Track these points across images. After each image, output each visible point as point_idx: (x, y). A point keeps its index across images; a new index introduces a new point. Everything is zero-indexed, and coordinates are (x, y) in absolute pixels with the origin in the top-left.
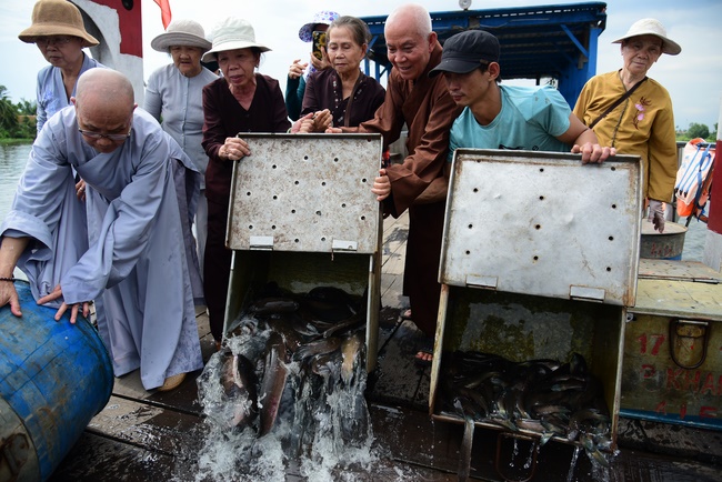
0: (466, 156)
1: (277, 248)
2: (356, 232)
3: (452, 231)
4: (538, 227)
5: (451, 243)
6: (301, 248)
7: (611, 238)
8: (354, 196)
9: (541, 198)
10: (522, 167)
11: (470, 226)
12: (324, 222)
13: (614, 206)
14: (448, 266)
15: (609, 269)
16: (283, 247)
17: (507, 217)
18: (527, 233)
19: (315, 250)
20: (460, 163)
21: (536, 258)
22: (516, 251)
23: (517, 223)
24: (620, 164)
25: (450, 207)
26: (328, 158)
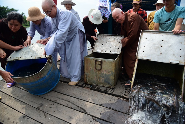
0: (144, 32)
1: (101, 52)
2: (117, 51)
3: (140, 47)
4: (162, 46)
5: (139, 50)
6: (106, 53)
7: (181, 50)
8: (117, 45)
9: (163, 40)
10: (158, 34)
11: (144, 46)
12: (111, 49)
13: (181, 43)
14: (138, 55)
15: (180, 56)
16: (103, 52)
17: (154, 44)
18: (159, 47)
19: (108, 53)
20: (142, 33)
21: (161, 53)
22: (156, 51)
23: (156, 46)
24: (183, 34)
25: (140, 42)
26: (113, 39)
